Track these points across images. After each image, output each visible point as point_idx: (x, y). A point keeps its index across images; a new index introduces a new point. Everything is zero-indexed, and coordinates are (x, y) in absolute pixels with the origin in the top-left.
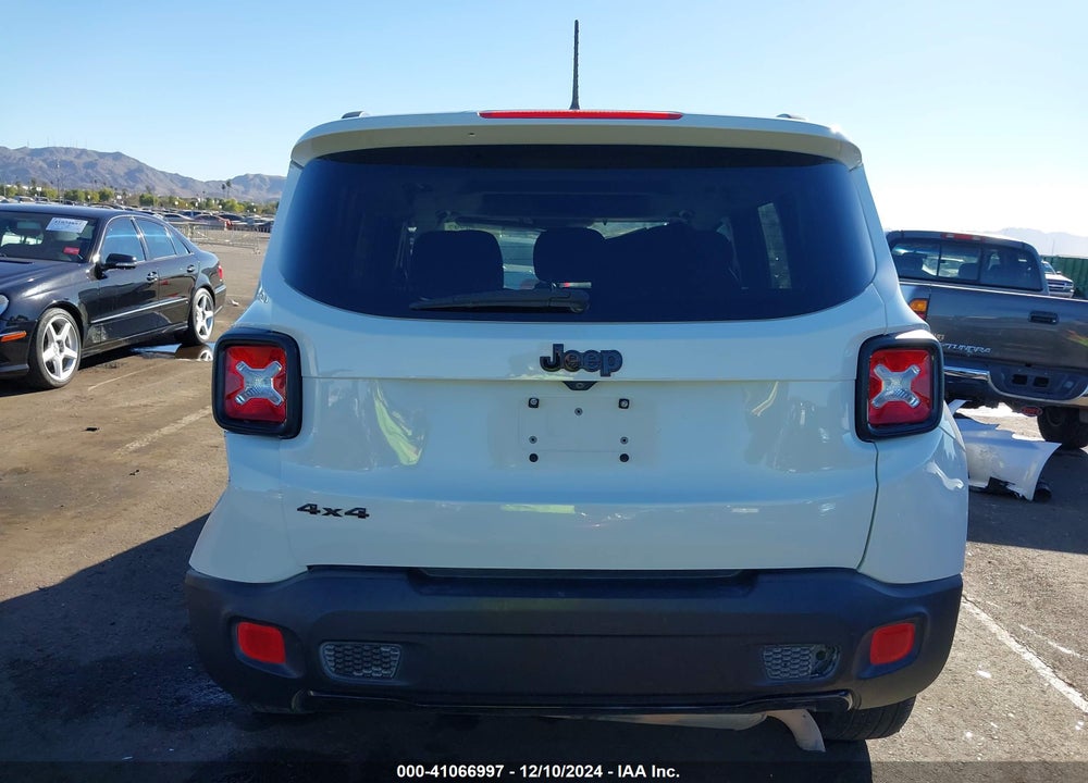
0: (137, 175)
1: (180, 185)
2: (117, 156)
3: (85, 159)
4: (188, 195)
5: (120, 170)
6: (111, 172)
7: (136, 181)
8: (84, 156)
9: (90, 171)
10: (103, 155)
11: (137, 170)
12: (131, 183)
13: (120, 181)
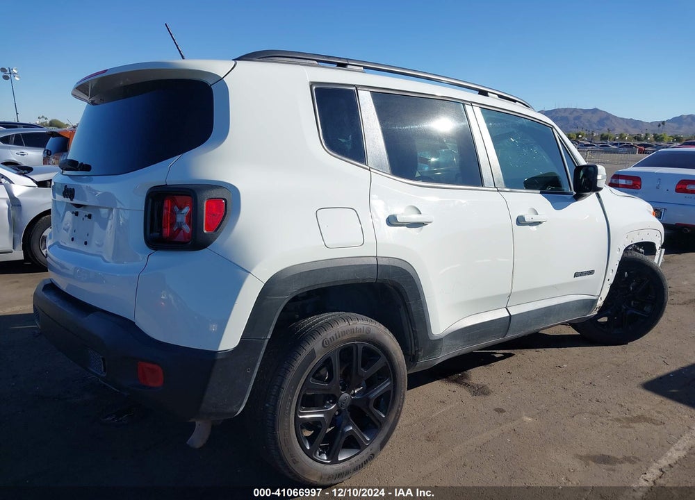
0: (605, 121)
1: (632, 126)
2: (595, 111)
3: (575, 114)
4: (635, 132)
5: (595, 119)
6: (589, 121)
7: (603, 126)
8: (575, 113)
9: (576, 121)
10: (585, 111)
11: (606, 118)
12: (601, 127)
13: (595, 126)
